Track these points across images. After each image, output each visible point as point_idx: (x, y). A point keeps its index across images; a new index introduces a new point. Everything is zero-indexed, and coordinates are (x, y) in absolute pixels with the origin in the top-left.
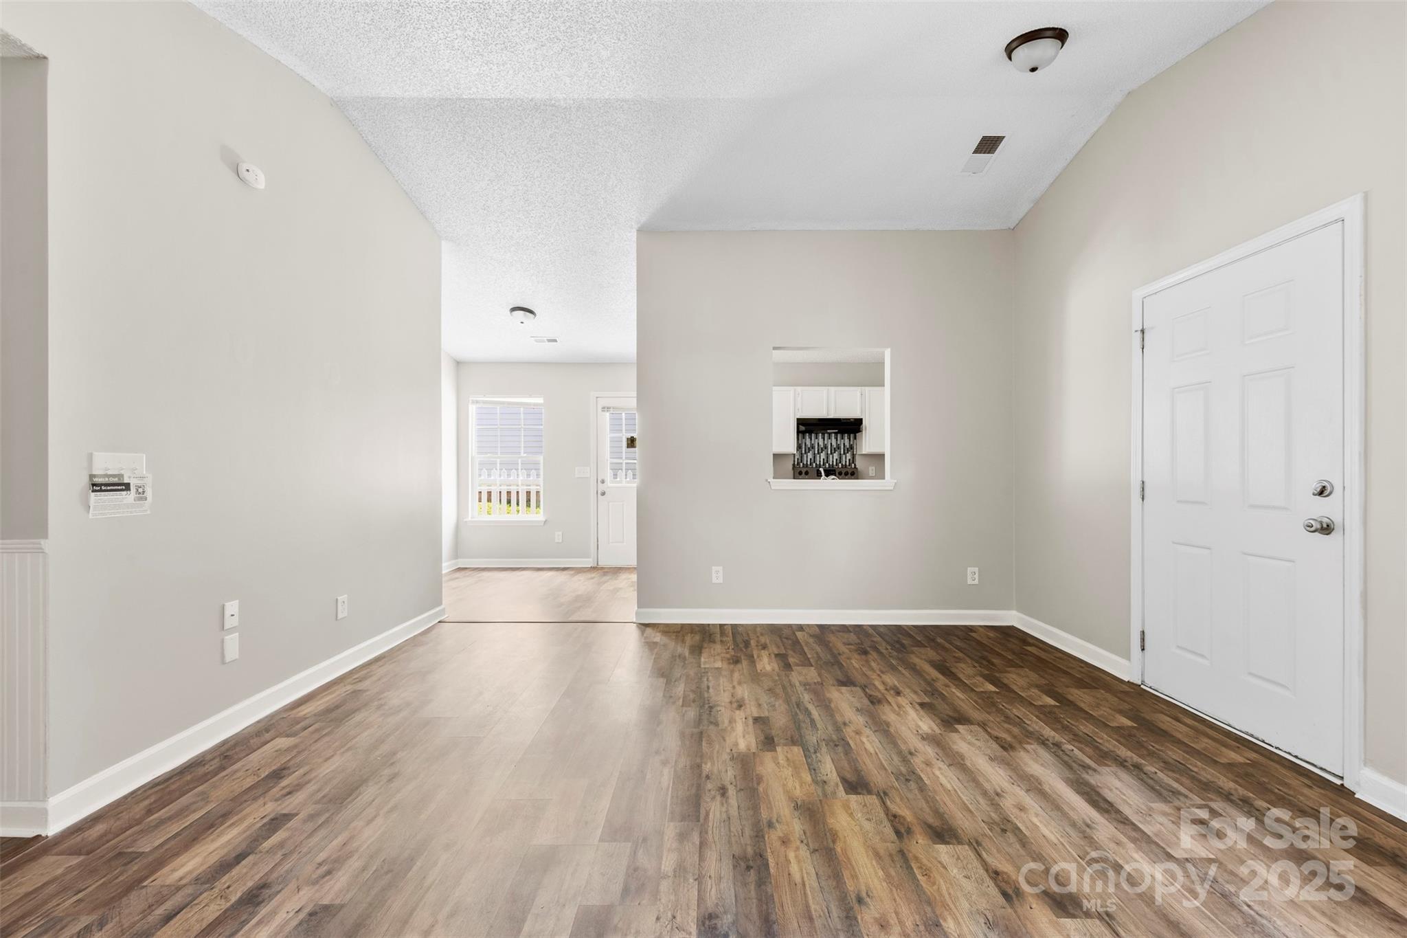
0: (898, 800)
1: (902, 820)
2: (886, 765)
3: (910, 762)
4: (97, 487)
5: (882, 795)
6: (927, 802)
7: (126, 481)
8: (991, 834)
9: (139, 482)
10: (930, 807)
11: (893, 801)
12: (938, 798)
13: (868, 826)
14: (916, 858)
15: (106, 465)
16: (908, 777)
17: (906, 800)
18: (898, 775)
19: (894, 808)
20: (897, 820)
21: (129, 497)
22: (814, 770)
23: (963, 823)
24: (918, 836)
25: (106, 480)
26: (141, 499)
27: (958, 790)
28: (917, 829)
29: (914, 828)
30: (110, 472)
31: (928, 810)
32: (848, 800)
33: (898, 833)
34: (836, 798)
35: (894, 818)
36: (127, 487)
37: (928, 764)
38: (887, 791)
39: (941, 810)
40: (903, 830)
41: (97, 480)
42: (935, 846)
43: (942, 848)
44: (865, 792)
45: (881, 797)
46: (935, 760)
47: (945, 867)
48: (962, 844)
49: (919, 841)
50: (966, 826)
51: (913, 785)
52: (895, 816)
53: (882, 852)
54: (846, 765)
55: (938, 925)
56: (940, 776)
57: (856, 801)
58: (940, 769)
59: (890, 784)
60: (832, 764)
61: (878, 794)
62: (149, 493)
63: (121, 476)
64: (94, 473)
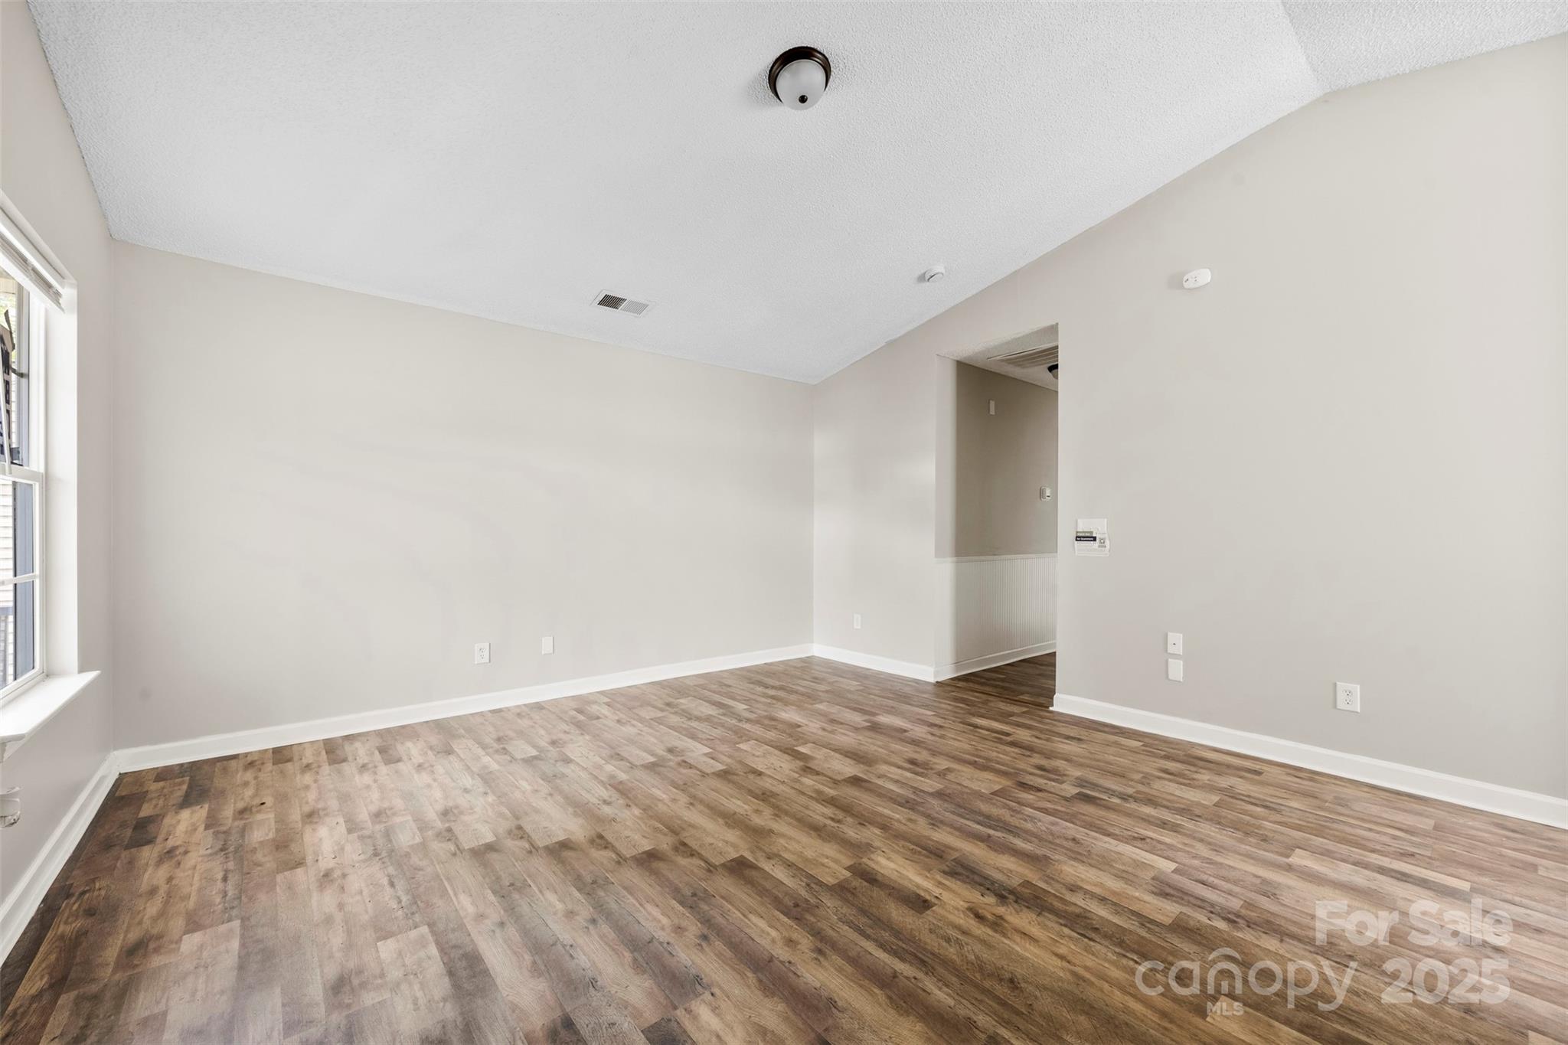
0: (696, 870)
1: (685, 855)
2: (726, 904)
3: (701, 923)
4: (1079, 538)
5: (711, 868)
6: (668, 880)
7: (1094, 535)
8: (607, 874)
9: (1102, 537)
10: (663, 876)
11: (700, 867)
12: (659, 888)
13: (710, 840)
14: (665, 835)
15: (1083, 527)
16: (695, 899)
17: (688, 873)
18: (707, 897)
19: (696, 861)
20: (689, 853)
21: (1095, 545)
22: (789, 866)
23: (632, 875)
24: (668, 848)
25: (1083, 535)
26: (1102, 547)
27: (639, 906)
28: (670, 853)
29: (673, 853)
30: (1085, 530)
31: (665, 872)
32: (737, 852)
33: (685, 844)
34: (747, 849)
35: (693, 854)
36: (1095, 539)
37: (679, 930)
38: (708, 874)
39: (653, 877)
40: (681, 847)
41: (1079, 534)
42: (652, 847)
43: (647, 848)
44: (728, 864)
45: (711, 866)
46: (672, 941)
47: (644, 837)
48: (632, 857)
49: (666, 845)
50: (629, 872)
51: (688, 892)
52: (692, 855)
53: (690, 828)
54: (764, 883)
55: (644, 810)
56: (661, 917)
57: (729, 853)
58: (663, 929)
59: (710, 882)
60: (778, 877)
61: (715, 867)
62: (1107, 543)
63: (1092, 532)
64: (1079, 530)
